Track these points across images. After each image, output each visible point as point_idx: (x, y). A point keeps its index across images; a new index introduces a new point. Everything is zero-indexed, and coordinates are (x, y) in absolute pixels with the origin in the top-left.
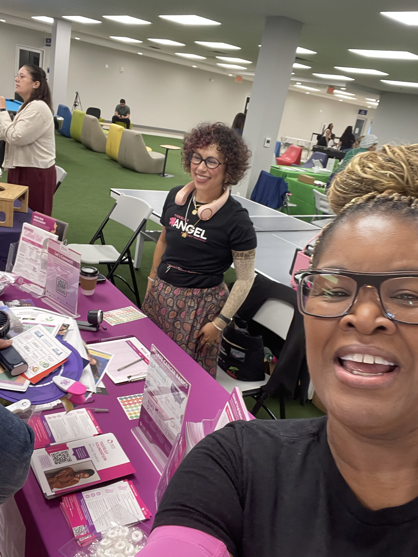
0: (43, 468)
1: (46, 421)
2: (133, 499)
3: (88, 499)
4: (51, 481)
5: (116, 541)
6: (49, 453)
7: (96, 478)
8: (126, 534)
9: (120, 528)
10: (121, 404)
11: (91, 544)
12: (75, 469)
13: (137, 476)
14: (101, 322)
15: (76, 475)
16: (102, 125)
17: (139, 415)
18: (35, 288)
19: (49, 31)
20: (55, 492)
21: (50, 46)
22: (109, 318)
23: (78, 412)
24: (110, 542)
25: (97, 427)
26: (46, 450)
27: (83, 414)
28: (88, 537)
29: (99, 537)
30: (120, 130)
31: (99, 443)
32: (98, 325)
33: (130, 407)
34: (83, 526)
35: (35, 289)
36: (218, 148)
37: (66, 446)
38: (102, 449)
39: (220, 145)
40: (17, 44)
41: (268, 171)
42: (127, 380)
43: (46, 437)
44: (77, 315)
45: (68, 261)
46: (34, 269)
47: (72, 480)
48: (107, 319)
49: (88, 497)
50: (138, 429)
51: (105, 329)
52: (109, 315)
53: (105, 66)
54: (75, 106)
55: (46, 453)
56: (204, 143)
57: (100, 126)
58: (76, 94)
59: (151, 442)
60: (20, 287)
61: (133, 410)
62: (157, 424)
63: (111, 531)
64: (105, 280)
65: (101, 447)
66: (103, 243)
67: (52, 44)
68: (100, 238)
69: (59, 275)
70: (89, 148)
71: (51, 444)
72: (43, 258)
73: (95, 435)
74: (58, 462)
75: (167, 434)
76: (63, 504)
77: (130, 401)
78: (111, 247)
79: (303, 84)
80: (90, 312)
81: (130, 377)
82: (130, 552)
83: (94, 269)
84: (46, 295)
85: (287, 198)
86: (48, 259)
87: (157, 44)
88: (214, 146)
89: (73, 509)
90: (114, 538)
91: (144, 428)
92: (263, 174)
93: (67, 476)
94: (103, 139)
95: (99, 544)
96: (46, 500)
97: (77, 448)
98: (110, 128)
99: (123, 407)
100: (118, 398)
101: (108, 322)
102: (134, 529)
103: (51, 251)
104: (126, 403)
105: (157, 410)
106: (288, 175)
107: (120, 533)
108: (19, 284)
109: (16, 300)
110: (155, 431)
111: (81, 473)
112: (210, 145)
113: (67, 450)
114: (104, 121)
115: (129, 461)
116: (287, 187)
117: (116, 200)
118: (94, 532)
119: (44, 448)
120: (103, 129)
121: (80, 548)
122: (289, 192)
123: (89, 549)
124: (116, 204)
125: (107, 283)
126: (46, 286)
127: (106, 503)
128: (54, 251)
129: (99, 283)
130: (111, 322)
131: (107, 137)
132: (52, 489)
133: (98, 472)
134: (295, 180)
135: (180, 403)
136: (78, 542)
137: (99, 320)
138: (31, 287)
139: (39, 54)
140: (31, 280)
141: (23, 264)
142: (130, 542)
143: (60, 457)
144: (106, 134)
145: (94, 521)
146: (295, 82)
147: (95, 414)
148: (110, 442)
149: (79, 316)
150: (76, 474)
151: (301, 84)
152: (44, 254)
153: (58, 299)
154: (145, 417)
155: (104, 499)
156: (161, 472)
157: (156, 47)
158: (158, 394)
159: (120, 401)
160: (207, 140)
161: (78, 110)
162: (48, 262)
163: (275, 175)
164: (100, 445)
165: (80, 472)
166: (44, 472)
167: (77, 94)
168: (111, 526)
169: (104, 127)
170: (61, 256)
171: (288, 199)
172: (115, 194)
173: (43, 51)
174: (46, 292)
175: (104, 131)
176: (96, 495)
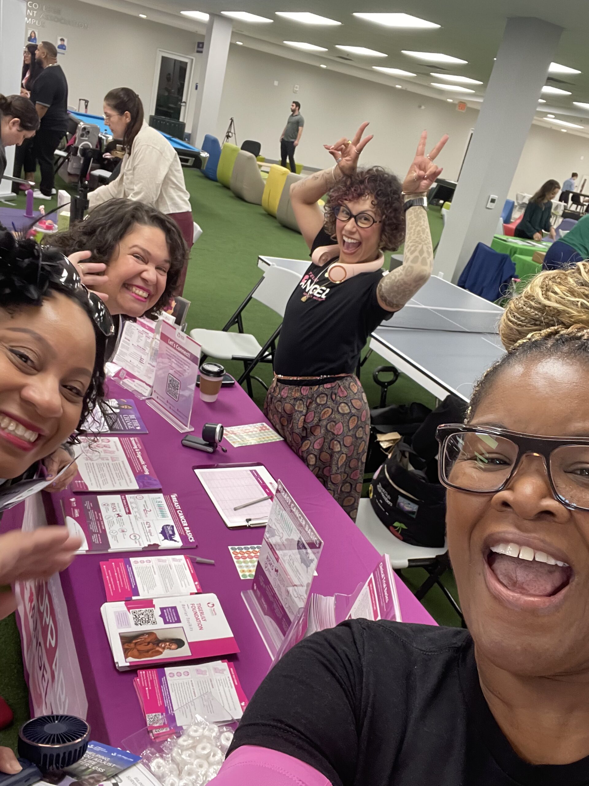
0: (118, 628)
1: (130, 566)
2: (232, 687)
3: (172, 678)
4: (126, 647)
5: (199, 741)
6: (129, 609)
7: (185, 652)
8: (214, 734)
9: (207, 725)
10: (233, 556)
11: (167, 740)
12: (160, 636)
13: (239, 656)
14: (220, 441)
15: (160, 645)
16: (260, 166)
17: (254, 573)
18: (140, 385)
19: (202, 31)
20: (130, 663)
21: (201, 52)
22: (233, 435)
23: (174, 559)
24: (190, 741)
25: (197, 583)
26: (126, 605)
27: (180, 563)
28: (164, 730)
29: (178, 732)
30: (284, 174)
31: (196, 605)
32: (215, 444)
33: (244, 562)
34: (160, 714)
35: (140, 387)
36: (372, 201)
37: (152, 602)
38: (199, 613)
39: (376, 198)
40: (158, 49)
41: (488, 243)
42: (245, 523)
43: (128, 587)
44: (190, 428)
45: (185, 352)
46: (141, 360)
47: (154, 650)
48: (228, 437)
49: (172, 675)
50: (251, 592)
51: (225, 451)
52: (233, 431)
53: (274, 82)
54: (228, 138)
55: (125, 609)
56: (354, 194)
57: (258, 167)
58: (230, 121)
59: (265, 614)
60: (121, 382)
61: (247, 567)
62: (276, 590)
63: (194, 728)
64: (233, 384)
65: (197, 610)
66: (241, 331)
67: (204, 50)
68: (237, 324)
69: (171, 372)
70: (240, 197)
71: (134, 598)
72: (153, 346)
73: (191, 594)
74: (139, 622)
75: (287, 606)
76: (138, 680)
77: (245, 553)
78: (251, 337)
79: (557, 117)
80: (207, 425)
81: (250, 520)
82: (216, 760)
83: (219, 367)
84: (153, 396)
85: (512, 285)
86: (160, 348)
87: (348, 54)
88: (368, 198)
89: (150, 688)
90: (196, 737)
91: (259, 593)
92: (480, 247)
93: (149, 643)
94: (259, 186)
95: (176, 742)
96: (117, 671)
97: (165, 608)
98: (271, 170)
99: (235, 560)
100: (230, 547)
101: (230, 442)
102: (225, 729)
103: (164, 338)
104: (240, 555)
105: (277, 571)
106: (518, 252)
107: (206, 733)
108: (121, 379)
109: (114, 400)
110: (271, 599)
111: (168, 642)
112: (363, 198)
113: (153, 608)
114: (264, 160)
115: (231, 635)
116: (514, 270)
117: (264, 272)
118: (174, 725)
119: (124, 602)
120: (262, 171)
121: (152, 743)
122: (516, 277)
123: (161, 747)
124: (263, 278)
125: (236, 387)
126: (154, 383)
127: (195, 688)
128: (168, 338)
129: (225, 386)
130: (234, 442)
131: (265, 182)
132: (126, 657)
133: (190, 644)
134: (529, 259)
135: (308, 566)
136: (151, 734)
137: (217, 437)
138: (135, 383)
139: (186, 63)
140: (136, 374)
141: (128, 352)
142: (217, 746)
143: (143, 616)
144: (265, 179)
145: (174, 709)
146: (545, 114)
147: (196, 565)
148: (210, 605)
149: (193, 429)
150: (160, 643)
151: (553, 116)
152: (156, 340)
153: (168, 404)
154: (261, 579)
155: (193, 682)
156: (274, 656)
157: (347, 57)
158: (280, 549)
159: (231, 551)
160: (359, 190)
161: (231, 143)
162: (159, 352)
163: (498, 251)
164: (197, 608)
165: (165, 641)
166: (119, 634)
167: (232, 120)
168: (195, 721)
169: (263, 169)
170: (176, 346)
171: (515, 286)
172: (264, 264)
173: (192, 60)
174: (153, 392)
175: (262, 174)
176: (183, 675)
